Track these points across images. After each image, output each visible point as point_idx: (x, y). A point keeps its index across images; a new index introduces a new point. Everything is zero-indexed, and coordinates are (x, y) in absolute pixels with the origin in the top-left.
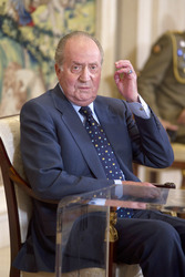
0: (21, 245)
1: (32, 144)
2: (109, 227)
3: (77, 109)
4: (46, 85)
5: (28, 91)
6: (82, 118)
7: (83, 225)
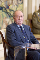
0: (7, 56)
2: (26, 53)
4: (12, 22)
5: (8, 23)
7: (20, 52)
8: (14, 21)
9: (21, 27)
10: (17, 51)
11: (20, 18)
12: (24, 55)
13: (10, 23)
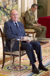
0: (5, 47)
1: (6, 30)
2: (20, 44)
3: (14, 23)
4: (9, 19)
5: (6, 20)
6: (15, 25)
7: (15, 44)
8: (10, 18)
9: (16, 23)
10: (13, 43)
11: (16, 16)
12: (19, 46)
13: (7, 20)
